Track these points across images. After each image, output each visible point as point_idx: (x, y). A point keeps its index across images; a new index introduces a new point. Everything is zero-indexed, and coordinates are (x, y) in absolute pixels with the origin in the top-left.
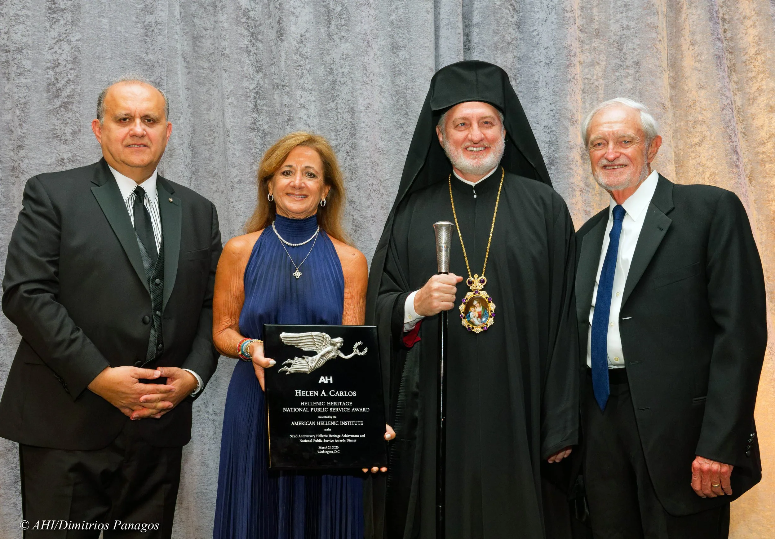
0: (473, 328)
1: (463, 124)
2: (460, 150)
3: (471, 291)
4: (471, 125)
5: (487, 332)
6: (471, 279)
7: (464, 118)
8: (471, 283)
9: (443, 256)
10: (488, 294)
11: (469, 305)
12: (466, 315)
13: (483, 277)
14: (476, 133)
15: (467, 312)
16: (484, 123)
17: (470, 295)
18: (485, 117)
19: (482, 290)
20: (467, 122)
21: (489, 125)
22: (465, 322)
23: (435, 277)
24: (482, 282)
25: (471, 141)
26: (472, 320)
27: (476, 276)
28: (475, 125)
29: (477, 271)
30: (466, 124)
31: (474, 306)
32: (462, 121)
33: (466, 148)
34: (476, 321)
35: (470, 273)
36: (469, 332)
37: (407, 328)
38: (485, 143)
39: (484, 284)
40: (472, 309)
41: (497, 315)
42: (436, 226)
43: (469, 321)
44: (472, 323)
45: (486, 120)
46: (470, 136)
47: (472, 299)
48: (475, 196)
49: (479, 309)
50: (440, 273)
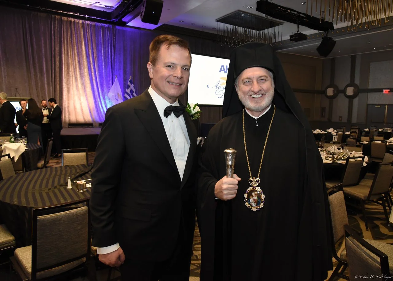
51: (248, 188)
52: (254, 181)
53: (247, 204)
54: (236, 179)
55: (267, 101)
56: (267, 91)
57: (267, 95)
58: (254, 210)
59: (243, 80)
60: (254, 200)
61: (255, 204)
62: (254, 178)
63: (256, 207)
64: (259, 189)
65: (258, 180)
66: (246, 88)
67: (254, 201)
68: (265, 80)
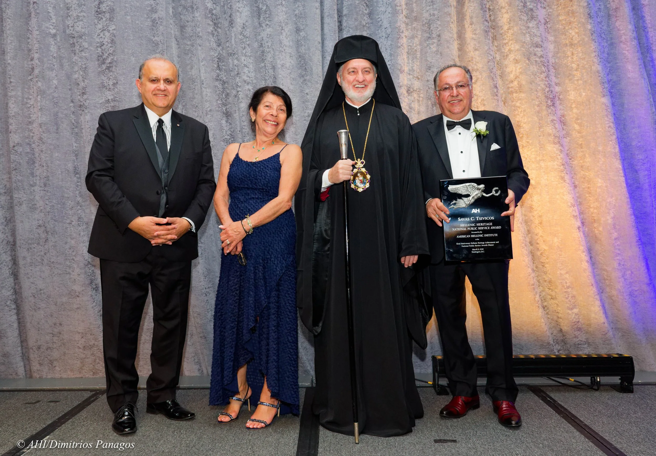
0: (357, 189)
1: (353, 72)
2: (351, 87)
3: (356, 168)
4: (358, 72)
5: (365, 191)
6: (356, 161)
7: (354, 68)
8: (356, 164)
9: (344, 149)
10: (366, 169)
11: (355, 176)
12: (354, 182)
13: (363, 160)
14: (360, 77)
15: (354, 180)
16: (365, 71)
17: (356, 170)
18: (365, 68)
19: (363, 167)
20: (355, 70)
21: (368, 73)
22: (353, 186)
23: (340, 161)
24: (362, 163)
25: (358, 81)
26: (357, 184)
27: (359, 160)
28: (360, 72)
29: (359, 156)
30: (355, 72)
31: (358, 177)
32: (353, 70)
33: (354, 86)
34: (359, 185)
35: (355, 158)
36: (355, 191)
37: (323, 190)
38: (365, 83)
39: (364, 164)
40: (357, 178)
41: (371, 182)
42: (339, 132)
43: (355, 185)
44: (357, 186)
45: (366, 70)
46: (357, 79)
47: (357, 173)
48: (359, 114)
49: (361, 178)
50: (343, 159)
52: (360, 163)
55: (369, 92)
56: (370, 82)
57: (369, 86)
59: (347, 70)
60: (360, 180)
64: (364, 170)
66: (351, 78)
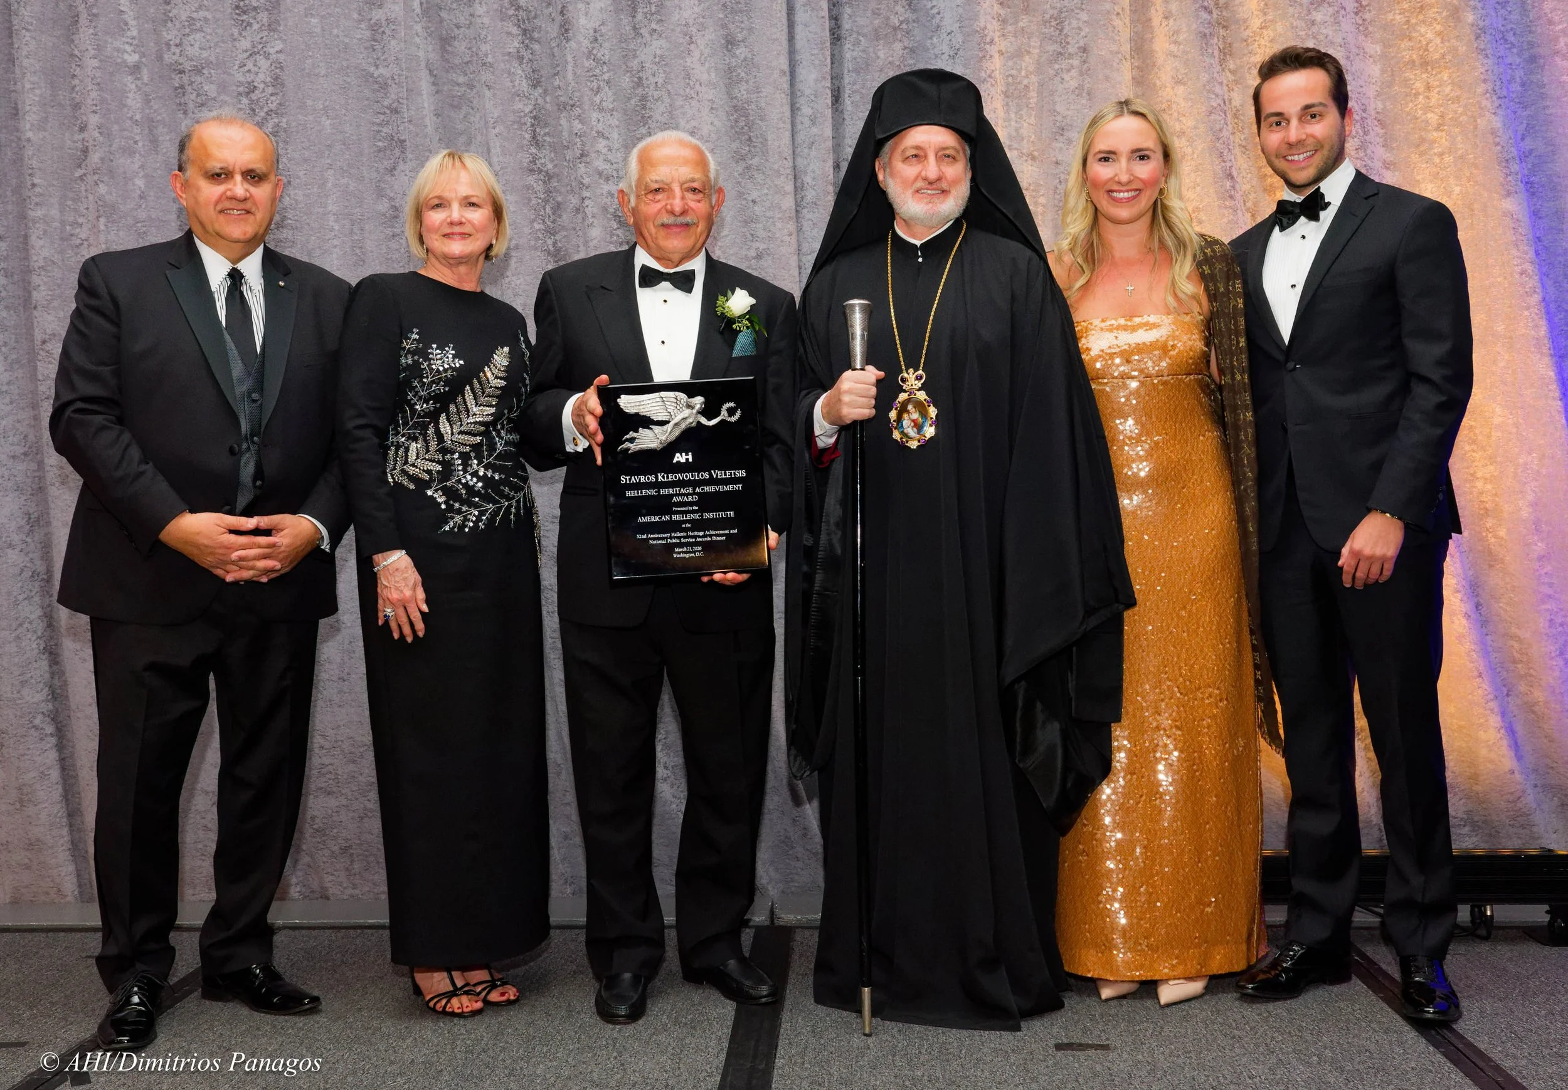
0: (907, 442)
1: (915, 156)
2: (909, 193)
3: (905, 391)
4: (926, 157)
6: (905, 375)
7: (917, 147)
8: (904, 380)
9: (858, 346)
11: (903, 410)
12: (898, 424)
13: (920, 372)
14: (932, 169)
15: (899, 419)
16: (944, 156)
17: (903, 397)
18: (944, 148)
19: (919, 389)
20: (922, 154)
21: (951, 160)
23: (848, 374)
24: (918, 378)
25: (925, 179)
26: (905, 431)
28: (932, 158)
30: (919, 156)
31: (908, 412)
32: (914, 152)
33: (917, 191)
34: (912, 432)
35: (903, 367)
36: (902, 447)
38: (944, 186)
39: (922, 381)
40: (905, 416)
42: (847, 306)
43: (902, 433)
44: (907, 435)
45: (948, 152)
47: (907, 403)
48: (920, 260)
50: (854, 369)
51: (897, 398)
52: (912, 380)
53: (896, 435)
54: (872, 374)
55: (953, 205)
56: (955, 182)
57: (954, 193)
58: (914, 445)
59: (903, 151)
60: (913, 420)
61: (915, 430)
62: (911, 371)
63: (918, 436)
64: (922, 396)
65: (921, 377)
66: (910, 171)
67: (912, 424)
68: (954, 158)
